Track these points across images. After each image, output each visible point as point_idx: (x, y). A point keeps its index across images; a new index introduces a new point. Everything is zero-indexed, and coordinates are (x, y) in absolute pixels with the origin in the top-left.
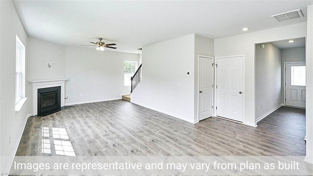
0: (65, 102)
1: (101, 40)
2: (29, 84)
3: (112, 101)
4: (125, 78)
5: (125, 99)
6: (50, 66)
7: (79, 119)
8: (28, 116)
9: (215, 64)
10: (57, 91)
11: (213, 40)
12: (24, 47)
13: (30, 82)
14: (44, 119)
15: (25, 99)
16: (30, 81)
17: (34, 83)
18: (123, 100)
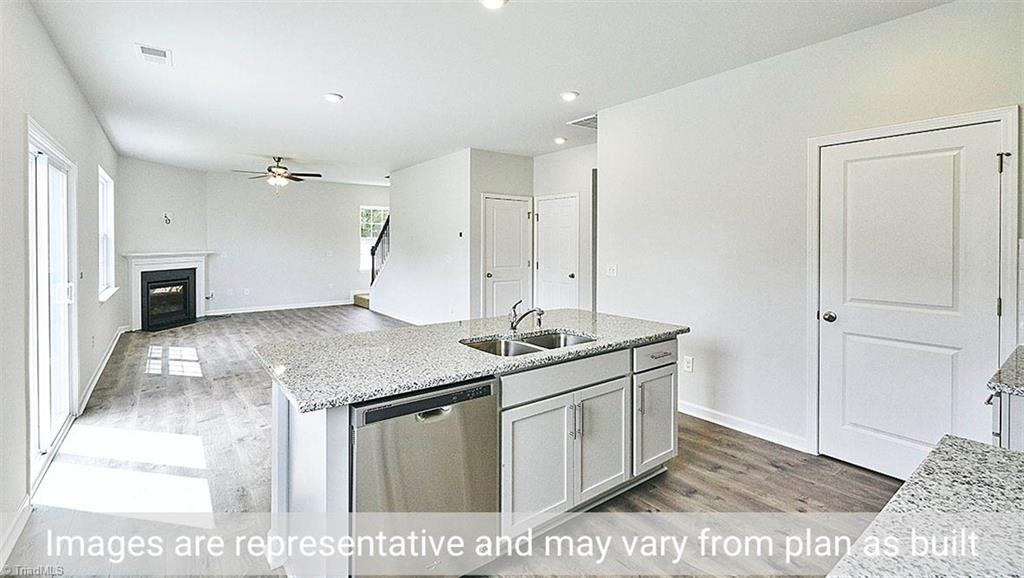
0: (207, 308)
1: (279, 161)
2: (122, 259)
3: (325, 307)
4: (361, 252)
5: (360, 303)
6: (168, 221)
7: (230, 336)
8: (122, 330)
9: (536, 212)
10: (188, 278)
11: (532, 158)
12: (111, 183)
13: (124, 257)
14: (154, 336)
15: (113, 290)
16: (124, 254)
17: (133, 257)
18: (355, 305)
